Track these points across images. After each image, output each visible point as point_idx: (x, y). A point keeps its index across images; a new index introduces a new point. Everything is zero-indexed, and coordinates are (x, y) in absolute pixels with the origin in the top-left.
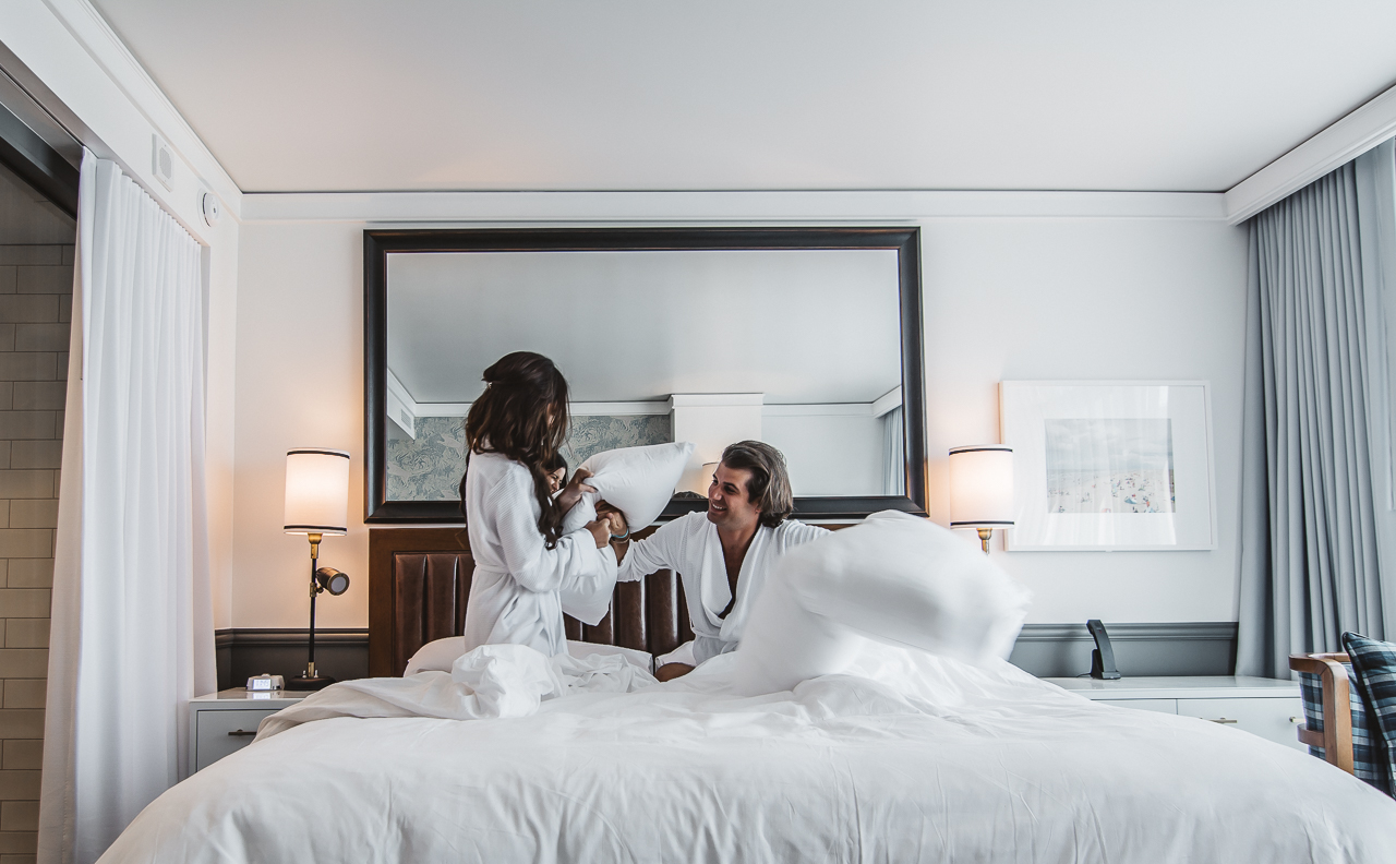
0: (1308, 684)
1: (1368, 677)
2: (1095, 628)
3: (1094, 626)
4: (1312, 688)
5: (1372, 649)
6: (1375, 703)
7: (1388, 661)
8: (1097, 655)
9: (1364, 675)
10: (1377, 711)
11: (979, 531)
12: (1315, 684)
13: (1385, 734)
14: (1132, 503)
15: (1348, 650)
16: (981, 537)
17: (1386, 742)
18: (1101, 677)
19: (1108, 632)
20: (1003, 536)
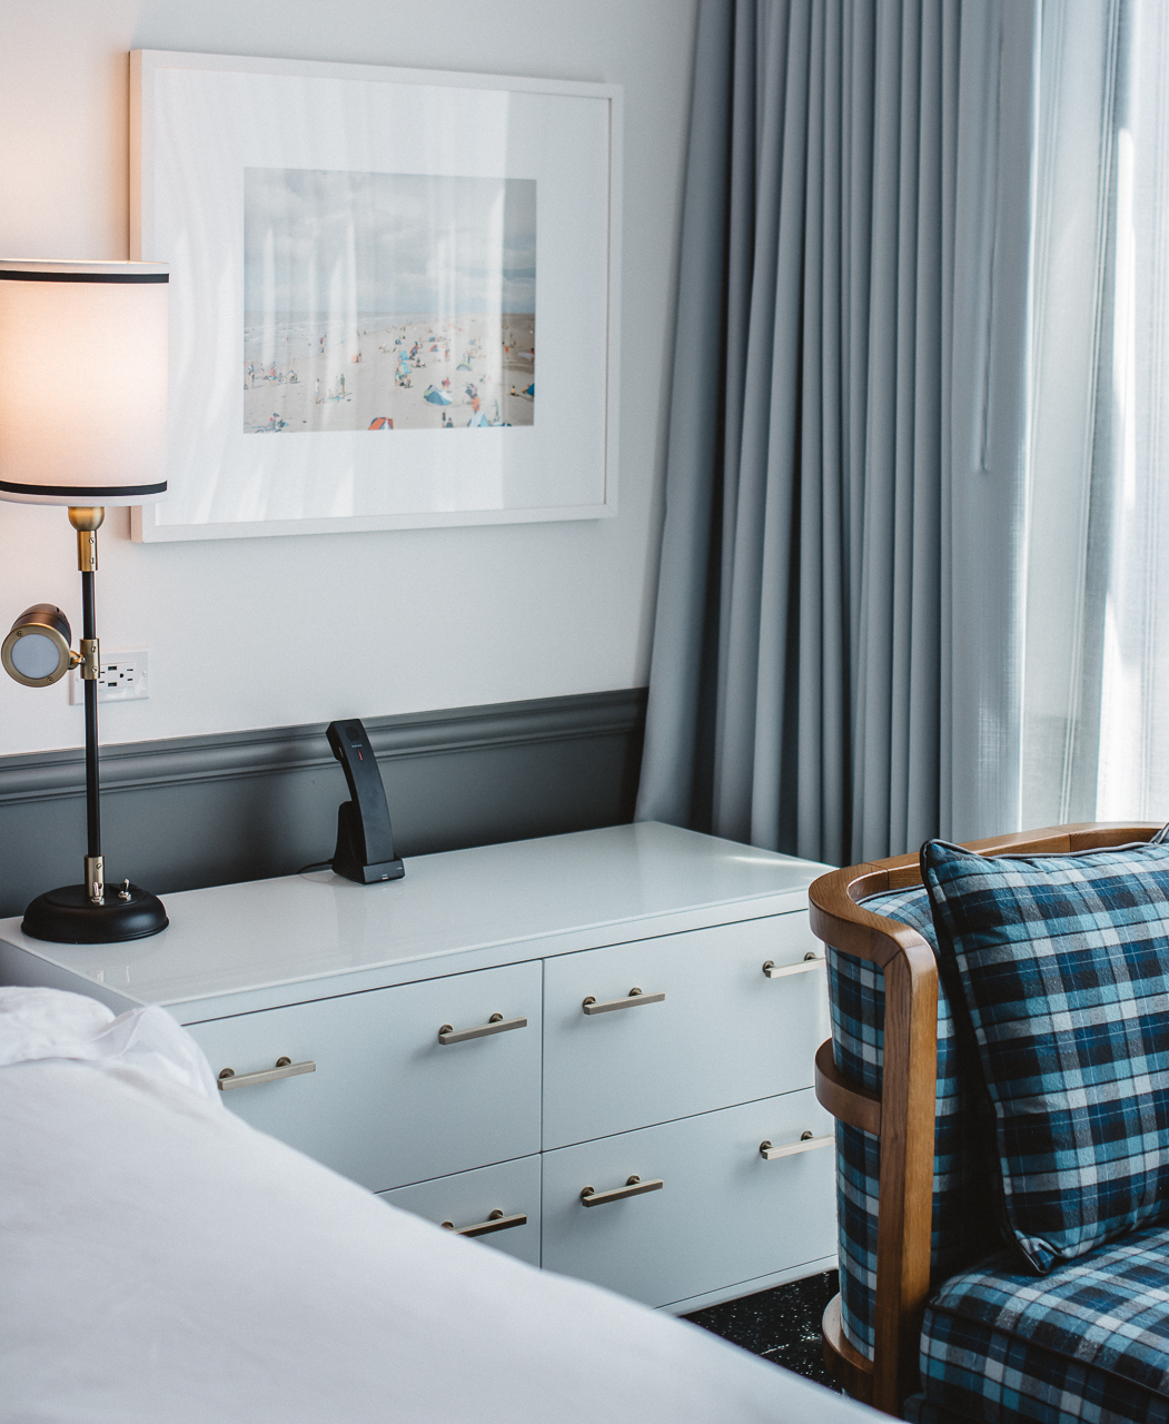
0: (851, 974)
1: (965, 953)
2: (347, 737)
3: (344, 739)
4: (858, 985)
5: (975, 884)
6: (975, 1014)
7: (1004, 912)
8: (350, 817)
9: (958, 948)
10: (980, 1033)
11: (72, 508)
12: (867, 979)
13: (992, 1088)
14: (441, 402)
15: (929, 887)
16: (74, 522)
17: (992, 1103)
18: (360, 879)
19: (373, 740)
20: (128, 519)
